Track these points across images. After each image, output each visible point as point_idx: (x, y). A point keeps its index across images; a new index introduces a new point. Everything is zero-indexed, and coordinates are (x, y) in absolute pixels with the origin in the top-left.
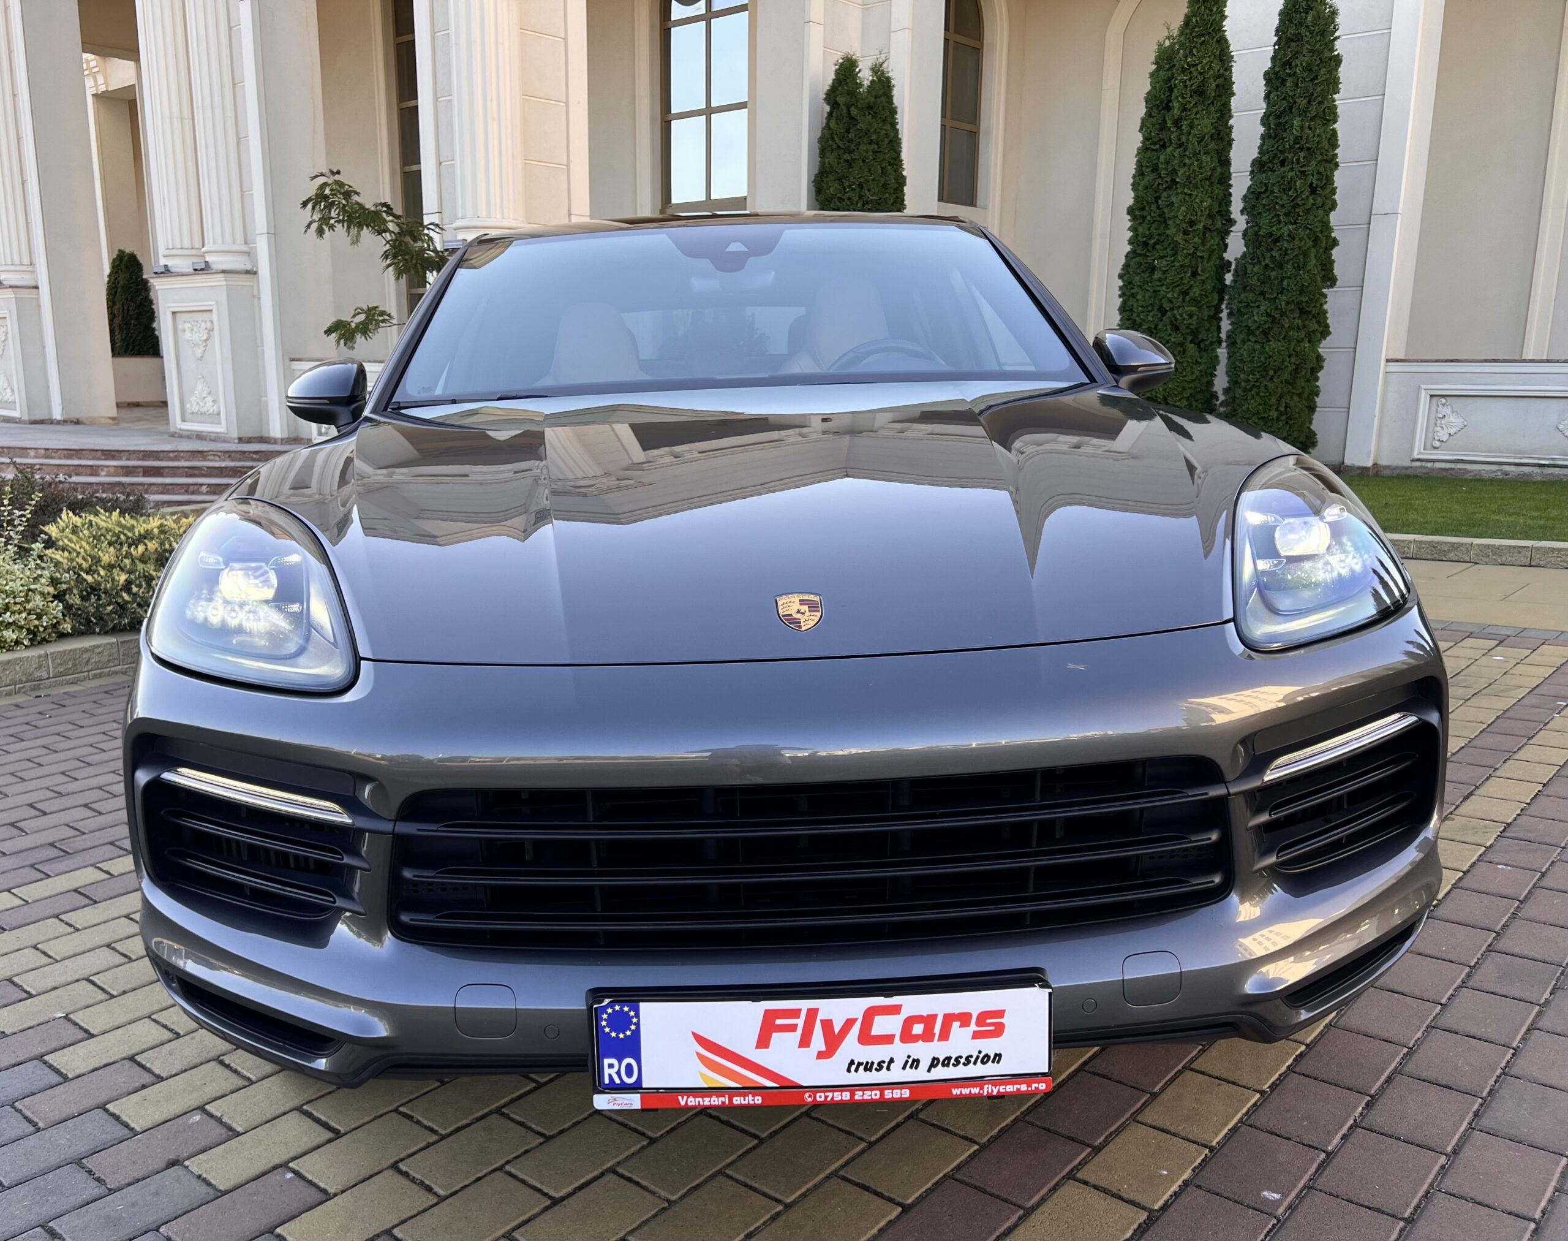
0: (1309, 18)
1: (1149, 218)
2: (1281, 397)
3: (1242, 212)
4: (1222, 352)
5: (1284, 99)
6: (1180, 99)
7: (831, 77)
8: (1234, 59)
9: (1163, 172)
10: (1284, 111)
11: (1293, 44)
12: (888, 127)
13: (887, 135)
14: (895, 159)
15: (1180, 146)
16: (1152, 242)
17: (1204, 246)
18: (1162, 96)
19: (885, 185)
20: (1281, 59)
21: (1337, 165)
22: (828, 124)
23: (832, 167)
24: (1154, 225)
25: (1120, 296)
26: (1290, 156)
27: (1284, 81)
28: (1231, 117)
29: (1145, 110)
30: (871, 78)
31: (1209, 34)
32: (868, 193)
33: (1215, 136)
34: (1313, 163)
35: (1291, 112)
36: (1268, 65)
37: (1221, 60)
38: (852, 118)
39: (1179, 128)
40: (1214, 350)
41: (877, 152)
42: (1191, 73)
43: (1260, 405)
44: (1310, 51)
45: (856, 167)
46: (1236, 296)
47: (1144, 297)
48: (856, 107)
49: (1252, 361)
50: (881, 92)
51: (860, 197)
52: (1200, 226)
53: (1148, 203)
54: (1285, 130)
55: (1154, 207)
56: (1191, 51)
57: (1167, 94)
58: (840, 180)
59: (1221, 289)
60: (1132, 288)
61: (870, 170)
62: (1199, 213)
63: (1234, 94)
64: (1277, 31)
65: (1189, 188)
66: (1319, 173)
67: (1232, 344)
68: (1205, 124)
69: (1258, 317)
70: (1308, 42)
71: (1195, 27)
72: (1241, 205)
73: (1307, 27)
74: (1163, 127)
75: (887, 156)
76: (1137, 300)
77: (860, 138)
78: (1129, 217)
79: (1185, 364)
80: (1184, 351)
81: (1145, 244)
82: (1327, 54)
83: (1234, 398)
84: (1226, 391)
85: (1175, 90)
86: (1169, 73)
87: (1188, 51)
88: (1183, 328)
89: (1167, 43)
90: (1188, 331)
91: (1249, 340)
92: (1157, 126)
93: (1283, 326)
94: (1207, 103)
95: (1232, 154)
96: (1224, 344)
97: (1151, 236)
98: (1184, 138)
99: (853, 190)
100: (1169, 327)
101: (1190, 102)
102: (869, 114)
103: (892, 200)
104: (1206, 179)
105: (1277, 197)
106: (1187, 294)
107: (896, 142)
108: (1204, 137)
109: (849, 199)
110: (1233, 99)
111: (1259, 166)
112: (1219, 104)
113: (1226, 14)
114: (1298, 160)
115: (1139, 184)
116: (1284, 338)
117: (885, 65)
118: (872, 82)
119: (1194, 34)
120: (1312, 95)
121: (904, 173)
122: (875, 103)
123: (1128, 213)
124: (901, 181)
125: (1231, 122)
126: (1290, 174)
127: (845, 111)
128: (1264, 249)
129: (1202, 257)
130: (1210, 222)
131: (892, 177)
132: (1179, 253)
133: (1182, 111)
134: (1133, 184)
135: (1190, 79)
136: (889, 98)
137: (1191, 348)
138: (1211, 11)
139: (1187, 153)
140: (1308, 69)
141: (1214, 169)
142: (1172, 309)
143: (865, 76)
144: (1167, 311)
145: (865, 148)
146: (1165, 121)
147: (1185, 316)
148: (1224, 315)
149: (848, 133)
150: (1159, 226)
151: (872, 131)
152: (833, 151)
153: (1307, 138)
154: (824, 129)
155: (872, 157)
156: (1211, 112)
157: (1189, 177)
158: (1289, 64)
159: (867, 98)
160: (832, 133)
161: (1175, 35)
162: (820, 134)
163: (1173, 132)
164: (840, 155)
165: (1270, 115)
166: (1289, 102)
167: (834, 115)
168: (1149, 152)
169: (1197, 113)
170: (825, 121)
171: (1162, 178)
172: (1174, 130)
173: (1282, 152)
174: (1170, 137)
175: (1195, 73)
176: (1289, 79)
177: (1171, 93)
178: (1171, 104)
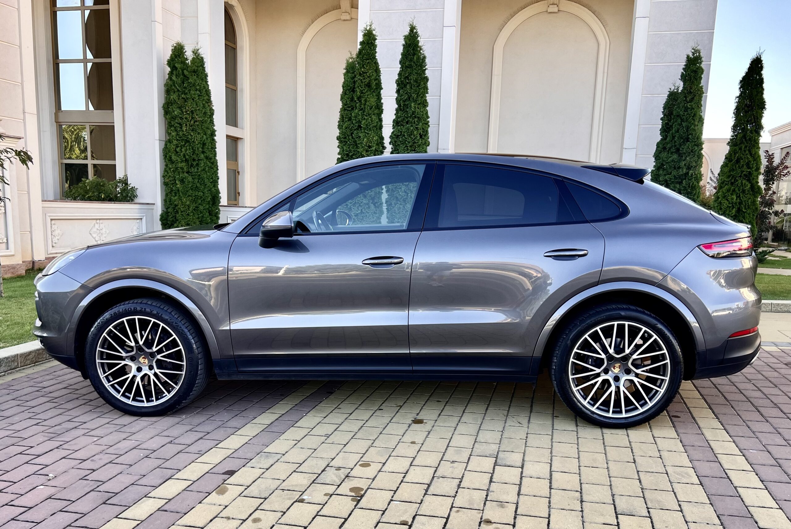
0: (415, 59)
1: (348, 142)
3: (390, 143)
4: (384, 209)
5: (406, 93)
6: (359, 87)
7: (170, 52)
8: (381, 72)
9: (354, 121)
10: (406, 99)
11: (408, 69)
12: (204, 83)
13: (204, 87)
14: (209, 100)
15: (361, 110)
16: (351, 154)
18: (351, 85)
19: (205, 113)
20: (404, 75)
21: (429, 126)
22: (170, 78)
23: (175, 101)
24: (351, 146)
26: (411, 120)
27: (405, 86)
28: (381, 98)
29: (342, 90)
30: (192, 56)
31: (371, 59)
32: (197, 117)
33: (377, 107)
34: (421, 124)
35: (410, 100)
36: (397, 77)
37: (376, 72)
38: (185, 76)
39: (360, 101)
40: (381, 208)
41: (199, 95)
42: (364, 76)
44: (416, 73)
45: (189, 102)
48: (187, 70)
49: (399, 213)
50: (199, 64)
51: (192, 118)
52: (374, 148)
53: (348, 135)
54: (408, 108)
55: (350, 137)
56: (363, 66)
57: (353, 84)
58: (180, 108)
62: (373, 143)
63: (382, 89)
64: (400, 62)
65: (367, 130)
66: (423, 129)
67: (389, 205)
68: (372, 101)
69: (402, 193)
70: (415, 69)
72: (389, 140)
73: (414, 62)
74: (352, 99)
75: (205, 98)
77: (191, 87)
78: (338, 141)
79: (370, 214)
80: (369, 207)
81: (347, 155)
82: (423, 76)
86: (353, 75)
87: (361, 65)
88: (368, 196)
89: (351, 60)
90: (370, 198)
91: (397, 203)
92: (348, 99)
94: (372, 91)
95: (383, 116)
96: (385, 205)
97: (350, 151)
98: (363, 106)
99: (188, 114)
101: (364, 90)
102: (195, 75)
103: (209, 121)
104: (374, 127)
105: (406, 138)
107: (208, 91)
108: (372, 107)
109: (186, 118)
110: (382, 91)
111: (396, 123)
112: (377, 92)
113: (377, 51)
114: (414, 122)
115: (342, 126)
117: (200, 51)
118: (193, 58)
119: (364, 58)
120: (418, 93)
121: (213, 108)
122: (197, 69)
123: (338, 139)
124: (212, 112)
125: (383, 101)
126: (412, 128)
127: (181, 72)
130: (377, 147)
131: (208, 109)
133: (361, 94)
134: (339, 126)
136: (203, 68)
137: (372, 206)
138: (371, 48)
139: (365, 113)
140: (416, 81)
141: (377, 122)
143: (189, 55)
145: (193, 93)
146: (353, 97)
148: (384, 191)
149: (184, 84)
150: (354, 147)
151: (197, 84)
152: (174, 92)
153: (418, 112)
154: (167, 80)
155: (197, 98)
156: (373, 95)
157: (367, 125)
158: (407, 78)
159: (193, 67)
160: (174, 83)
161: (354, 57)
162: (165, 82)
163: (357, 103)
164: (179, 95)
165: (400, 100)
166: (409, 95)
167: (174, 72)
168: (346, 111)
169: (368, 95)
170: (168, 76)
171: (354, 124)
172: (358, 102)
173: (407, 118)
174: (356, 105)
175: (366, 77)
176: (408, 85)
177: (355, 84)
178: (355, 90)
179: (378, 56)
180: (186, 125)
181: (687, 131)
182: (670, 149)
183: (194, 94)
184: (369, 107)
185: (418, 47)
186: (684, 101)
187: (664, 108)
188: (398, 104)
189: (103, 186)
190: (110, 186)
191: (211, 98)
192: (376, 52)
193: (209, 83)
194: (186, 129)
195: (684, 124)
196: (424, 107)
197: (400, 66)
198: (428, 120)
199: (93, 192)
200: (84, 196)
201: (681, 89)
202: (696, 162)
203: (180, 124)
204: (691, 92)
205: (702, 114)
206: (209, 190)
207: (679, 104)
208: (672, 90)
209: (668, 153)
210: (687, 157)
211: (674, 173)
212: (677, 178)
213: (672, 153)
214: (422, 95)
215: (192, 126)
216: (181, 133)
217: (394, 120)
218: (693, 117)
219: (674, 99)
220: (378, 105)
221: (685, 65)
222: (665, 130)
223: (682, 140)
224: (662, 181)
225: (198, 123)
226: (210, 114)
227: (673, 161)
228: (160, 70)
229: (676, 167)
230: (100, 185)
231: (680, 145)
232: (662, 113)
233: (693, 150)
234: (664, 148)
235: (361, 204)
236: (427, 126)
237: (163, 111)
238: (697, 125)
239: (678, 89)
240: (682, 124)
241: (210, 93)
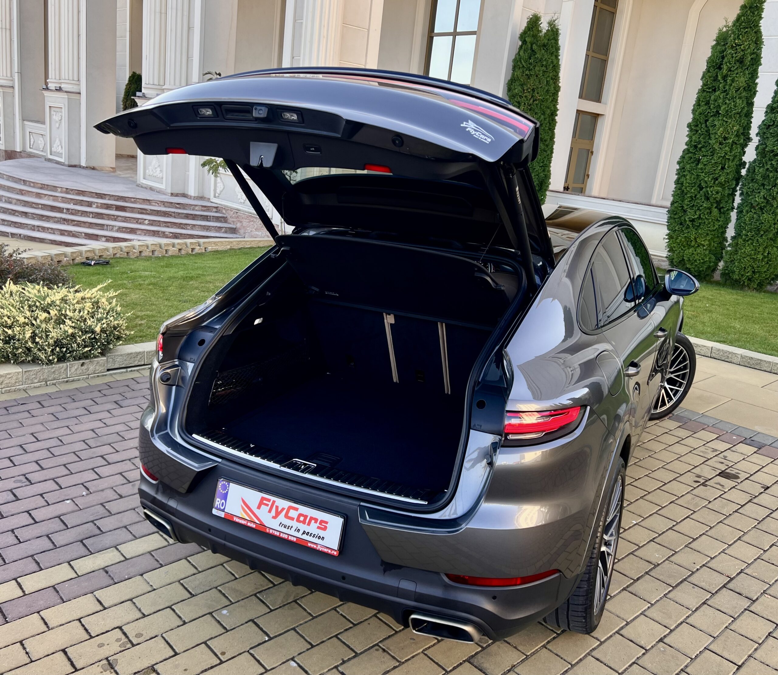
1: (700, 132)
2: (766, 247)
3: (757, 135)
4: (734, 215)
6: (728, 64)
7: (525, 25)
8: (764, 44)
9: (712, 106)
12: (554, 58)
13: (552, 62)
14: (556, 76)
15: (725, 92)
16: (700, 146)
17: (731, 152)
18: (717, 61)
22: (519, 53)
23: (518, 77)
24: (702, 136)
25: (676, 174)
28: (757, 77)
29: (706, 67)
30: (547, 28)
31: (751, 27)
32: (537, 95)
33: (747, 88)
37: (756, 44)
38: (533, 51)
39: (725, 81)
40: (729, 214)
41: (545, 71)
42: (736, 49)
43: (752, 250)
45: (532, 79)
46: (747, 184)
47: (691, 178)
48: (536, 45)
49: (751, 224)
50: (552, 38)
51: (533, 97)
52: (731, 141)
53: (700, 123)
55: (703, 126)
56: (738, 36)
57: (721, 60)
58: (522, 85)
59: (738, 178)
60: (684, 172)
61: (540, 82)
62: (731, 133)
65: (726, 118)
67: (740, 212)
68: (742, 81)
69: (758, 199)
71: (743, 22)
72: (757, 131)
74: (715, 79)
75: (551, 75)
76: (686, 179)
77: (536, 62)
78: (688, 129)
80: (711, 213)
81: (696, 147)
83: (737, 244)
84: (733, 238)
85: (726, 58)
86: (723, 48)
87: (736, 36)
88: (711, 200)
89: (724, 30)
91: (751, 211)
92: (712, 78)
93: (772, 206)
94: (744, 68)
95: (755, 100)
96: (735, 211)
97: (700, 142)
98: (727, 87)
99: (529, 92)
100: (703, 198)
101: (734, 67)
102: (544, 49)
103: (551, 99)
104: (738, 113)
106: (717, 179)
107: (557, 66)
108: (739, 89)
109: (526, 97)
110: (760, 67)
111: (771, 109)
112: (751, 69)
113: (762, 16)
115: (696, 111)
116: (772, 213)
117: (556, 22)
118: (548, 31)
119: (741, 27)
121: (560, 85)
122: (547, 43)
123: (688, 127)
124: (557, 89)
125: (757, 81)
127: (529, 46)
128: (767, 159)
129: (729, 159)
130: (737, 139)
131: (553, 86)
132: (715, 155)
133: (728, 71)
134: (693, 110)
135: (736, 53)
136: (556, 40)
137: (715, 211)
138: (753, 13)
139: (728, 97)
141: (744, 108)
142: (707, 187)
143: (544, 26)
144: (703, 188)
145: (538, 69)
146: (717, 76)
147: (714, 192)
148: (738, 193)
149: (530, 59)
150: (705, 137)
151: (544, 59)
152: (520, 68)
154: (516, 54)
155: (542, 75)
156: (746, 73)
157: (727, 111)
159: (546, 40)
160: (521, 58)
161: (730, 25)
162: (514, 57)
163: (721, 83)
164: (523, 71)
167: (523, 48)
169: (737, 74)
170: (517, 51)
171: (711, 109)
172: (722, 82)
174: (719, 85)
175: (740, 50)
177: (723, 59)
178: (722, 66)
179: (763, 23)
180: (525, 104)
184: (735, 89)
191: (560, 73)
192: (761, 18)
193: (560, 58)
206: (537, 175)
215: (531, 105)
217: (768, 106)
225: (537, 102)
235: (701, 208)
237: (507, 88)
241: (559, 68)
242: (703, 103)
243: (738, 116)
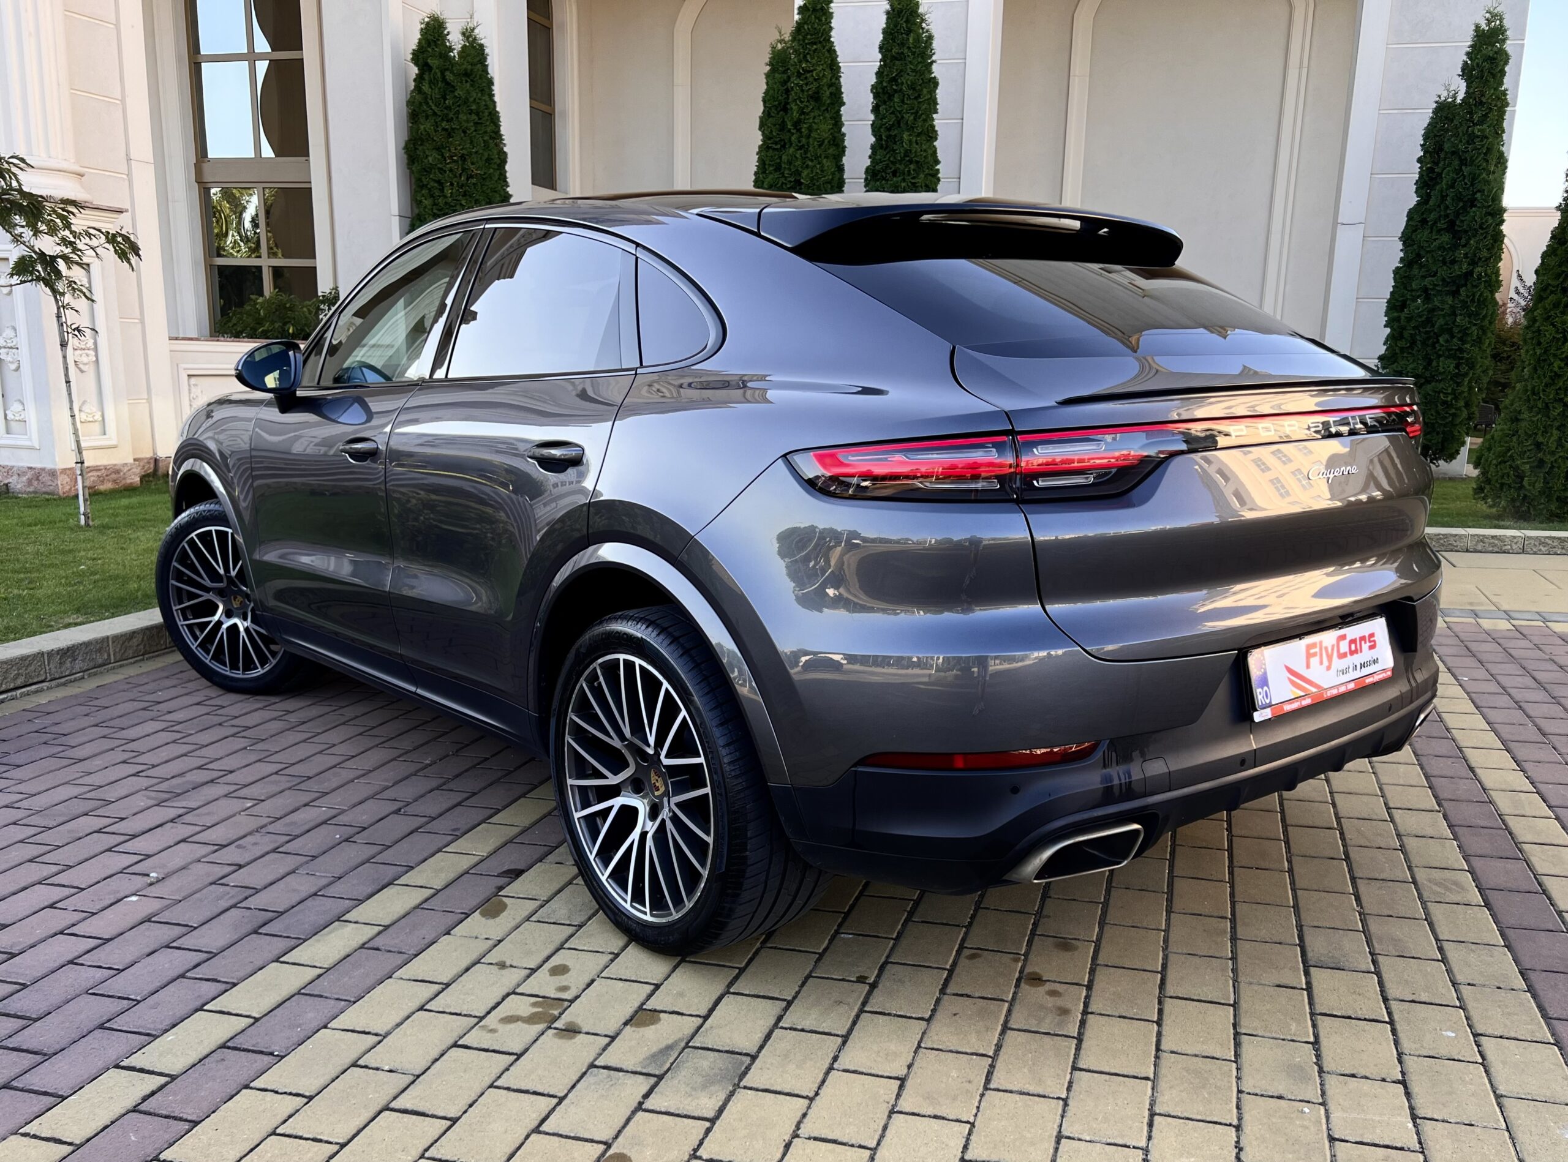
0: (911, 41)
5: (893, 113)
6: (797, 102)
7: (416, 36)
8: (842, 70)
9: (786, 172)
10: (893, 125)
11: (897, 62)
12: (486, 98)
13: (487, 106)
14: (496, 133)
15: (801, 148)
18: (780, 98)
19: (489, 160)
20: (887, 75)
21: (939, 180)
22: (418, 88)
23: (428, 134)
26: (902, 167)
27: (890, 97)
28: (842, 125)
29: (762, 109)
30: (462, 43)
31: (820, 42)
32: (472, 167)
33: (832, 142)
34: (922, 176)
35: (899, 126)
36: (874, 80)
37: (832, 69)
38: (448, 84)
39: (799, 130)
41: (477, 123)
42: (806, 78)
44: (913, 71)
45: (457, 138)
48: (452, 72)
50: (474, 59)
51: (464, 170)
54: (895, 143)
56: (805, 57)
57: (785, 96)
58: (438, 149)
63: (844, 104)
64: (881, 48)
68: (823, 129)
70: (910, 62)
71: (807, 34)
73: (909, 48)
74: (783, 127)
75: (489, 129)
77: (459, 106)
82: (927, 76)
85: (792, 93)
86: (785, 76)
87: (801, 56)
89: (779, 46)
92: (775, 126)
94: (823, 109)
98: (804, 141)
99: (455, 161)
101: (808, 107)
102: (467, 82)
103: (497, 177)
107: (495, 115)
108: (823, 142)
109: (450, 170)
110: (843, 108)
111: (872, 175)
112: (833, 111)
113: (832, 25)
114: (909, 171)
117: (476, 31)
118: (464, 47)
119: (807, 41)
120: (917, 112)
121: (505, 149)
122: (472, 70)
124: (503, 157)
127: (439, 74)
131: (495, 152)
133: (800, 115)
136: (485, 68)
138: (820, 20)
139: (809, 155)
140: (912, 87)
141: (833, 174)
143: (455, 40)
145: (465, 118)
146: (784, 122)
149: (445, 99)
151: (471, 99)
152: (427, 117)
153: (916, 152)
154: (412, 92)
155: (473, 129)
156: (825, 118)
157: (812, 179)
158: (894, 80)
159: (463, 64)
160: (426, 98)
161: (787, 39)
162: (409, 96)
163: (793, 134)
164: (436, 123)
165: (881, 127)
166: (897, 117)
167: (426, 77)
168: (771, 151)
169: (814, 118)
170: (413, 84)
171: (786, 178)
172: (794, 131)
173: (894, 163)
174: (790, 138)
175: (811, 79)
176: (896, 95)
177: (788, 95)
178: (788, 107)
179: (835, 37)
180: (452, 184)
181: (1472, 185)
182: (1435, 223)
183: (467, 121)
184: (816, 143)
185: (918, 16)
186: (1467, 120)
187: (1426, 137)
188: (875, 136)
189: (291, 309)
190: (305, 309)
191: (501, 128)
192: (831, 28)
193: (496, 99)
194: (451, 193)
195: (1466, 170)
196: (928, 141)
197: (880, 56)
198: (938, 167)
199: (273, 322)
200: (256, 330)
201: (1461, 96)
202: (1488, 249)
203: (439, 182)
204: (1481, 103)
205: (1504, 149)
207: (1456, 127)
208: (1443, 99)
209: (1431, 232)
210: (1470, 239)
211: (1443, 272)
212: (1448, 283)
213: (1439, 231)
214: (924, 117)
216: (441, 201)
217: (868, 169)
218: (1485, 154)
219: (1446, 118)
220: (834, 138)
221: (1471, 46)
222: (1426, 183)
223: (1461, 204)
224: (1417, 290)
225: (473, 180)
226: (498, 162)
227: (1439, 248)
228: (399, 72)
229: (1448, 260)
230: (286, 308)
231: (1457, 214)
232: (1420, 148)
233: (1483, 223)
234: (1424, 222)
236: (934, 180)
237: (405, 156)
238: (1494, 173)
239: (1455, 97)
240: (1461, 169)
241: (498, 118)
242: (771, 169)
243: (829, 186)
